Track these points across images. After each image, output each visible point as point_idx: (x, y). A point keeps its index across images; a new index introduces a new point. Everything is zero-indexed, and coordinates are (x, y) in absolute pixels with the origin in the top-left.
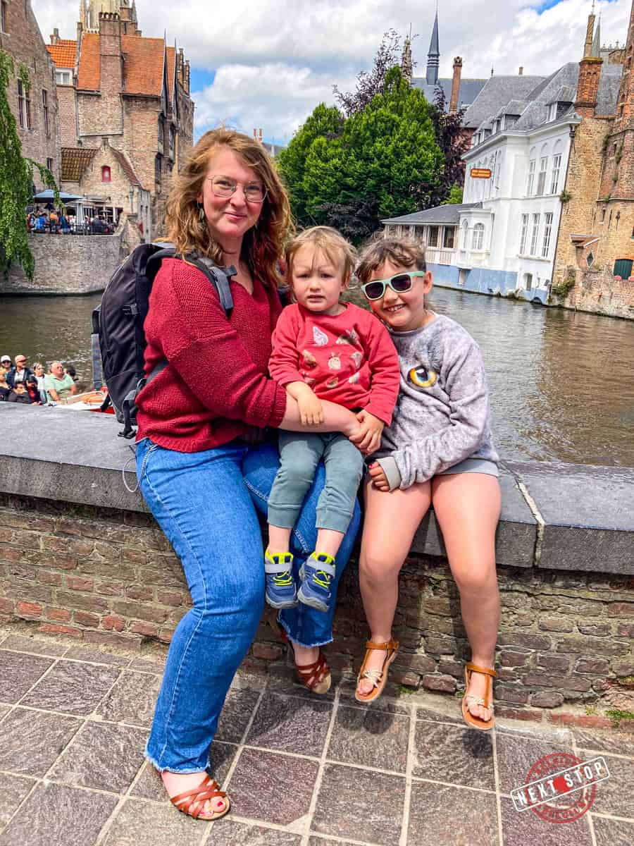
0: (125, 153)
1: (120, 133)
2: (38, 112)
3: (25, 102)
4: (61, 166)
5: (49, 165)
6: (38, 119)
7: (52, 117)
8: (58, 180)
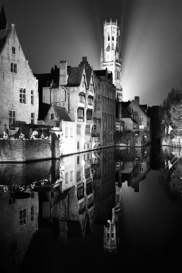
1: (65, 101)
2: (29, 97)
3: (23, 94)
4: (38, 115)
5: (32, 115)
6: (28, 99)
7: (34, 98)
8: (37, 120)
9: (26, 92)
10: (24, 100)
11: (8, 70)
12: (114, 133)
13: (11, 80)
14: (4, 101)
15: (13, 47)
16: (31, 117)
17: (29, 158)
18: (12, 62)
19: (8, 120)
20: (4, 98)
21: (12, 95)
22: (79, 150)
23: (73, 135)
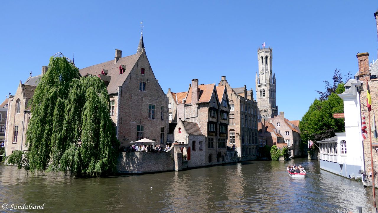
0: (198, 123)
1: (197, 116)
2: (158, 113)
3: (152, 110)
4: (168, 129)
5: (162, 129)
6: (158, 115)
7: (165, 114)
8: (167, 134)
9: (155, 108)
10: (153, 115)
11: (136, 88)
12: (256, 147)
13: (140, 97)
14: (131, 116)
15: (142, 69)
16: (160, 131)
17: (146, 170)
18: (141, 81)
19: (135, 134)
20: (131, 114)
21: (141, 111)
22: (210, 163)
23: (203, 149)
